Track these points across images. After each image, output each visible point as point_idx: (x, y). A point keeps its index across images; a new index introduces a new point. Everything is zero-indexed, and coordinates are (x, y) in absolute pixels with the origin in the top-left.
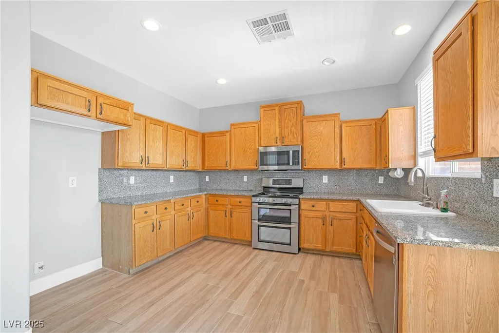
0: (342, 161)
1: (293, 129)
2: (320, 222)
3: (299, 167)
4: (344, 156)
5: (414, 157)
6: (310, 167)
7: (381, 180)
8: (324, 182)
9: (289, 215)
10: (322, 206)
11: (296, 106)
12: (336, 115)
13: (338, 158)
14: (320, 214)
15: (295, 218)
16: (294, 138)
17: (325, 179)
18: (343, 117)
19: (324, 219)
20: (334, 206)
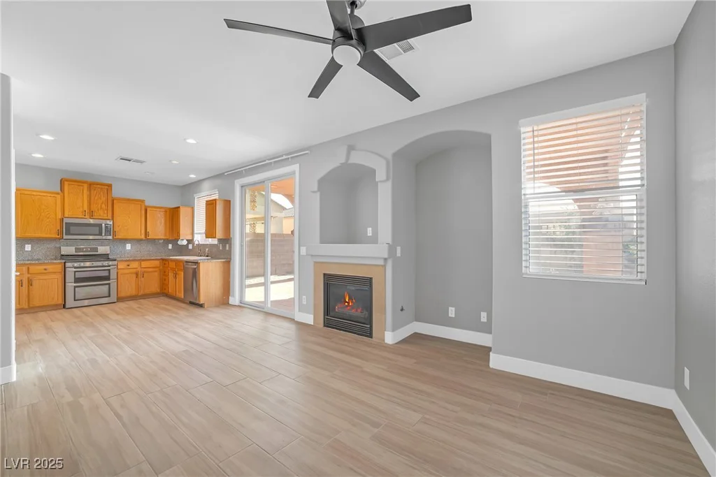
0: (146, 233)
1: (103, 206)
2: (134, 276)
3: (110, 237)
4: (148, 230)
5: (193, 234)
6: (120, 237)
7: (170, 246)
8: (127, 248)
9: (107, 274)
10: (135, 265)
11: (106, 187)
12: (143, 201)
13: (143, 232)
14: (135, 270)
15: (113, 275)
16: (104, 213)
17: (128, 247)
18: (147, 203)
19: (137, 274)
20: (144, 264)
